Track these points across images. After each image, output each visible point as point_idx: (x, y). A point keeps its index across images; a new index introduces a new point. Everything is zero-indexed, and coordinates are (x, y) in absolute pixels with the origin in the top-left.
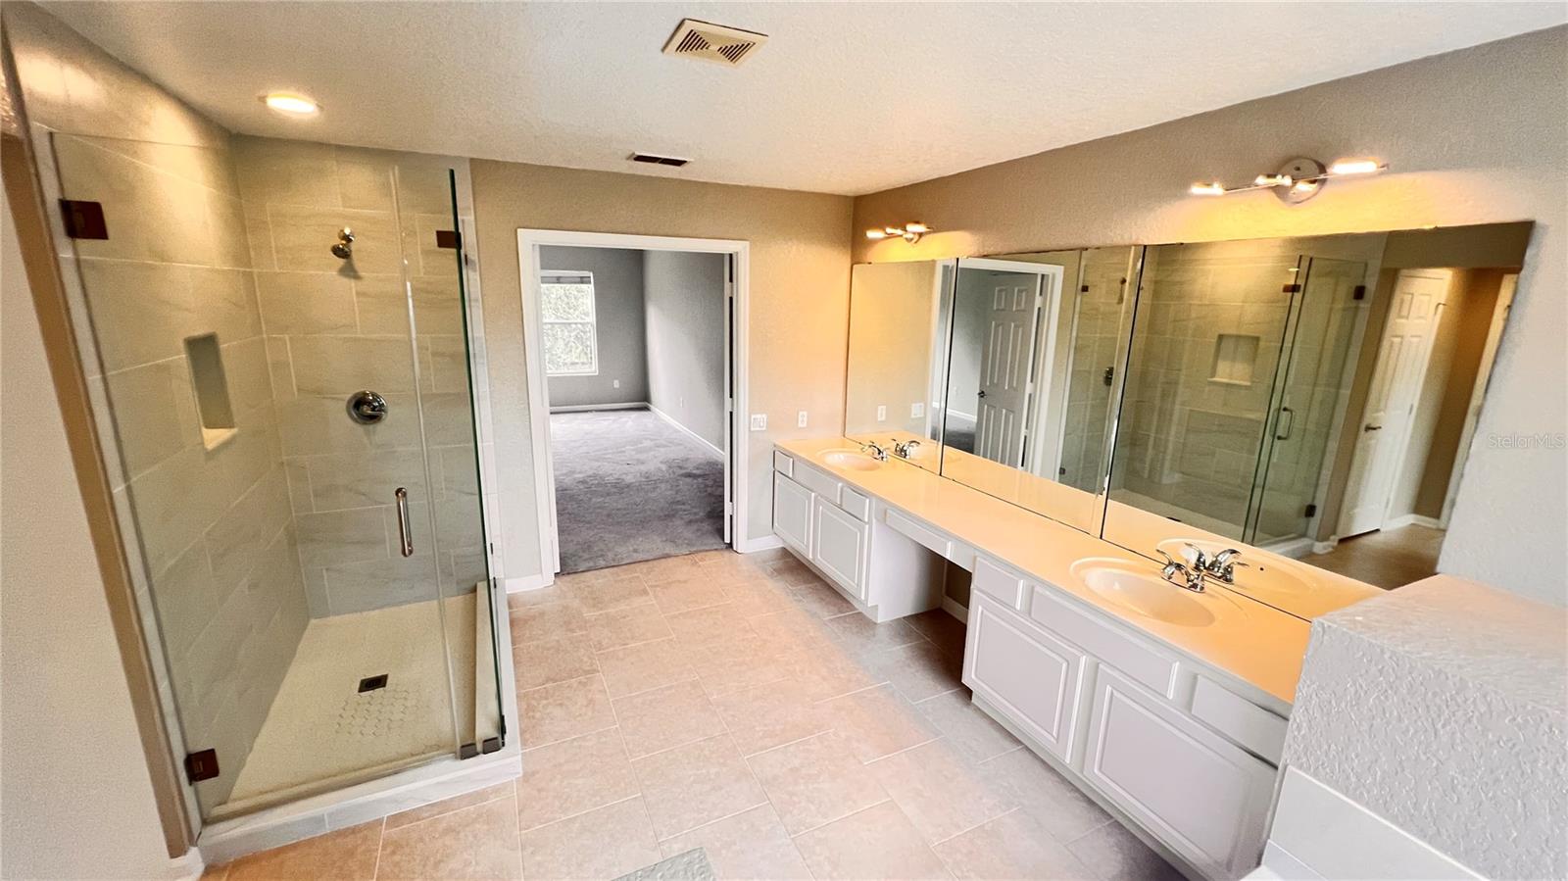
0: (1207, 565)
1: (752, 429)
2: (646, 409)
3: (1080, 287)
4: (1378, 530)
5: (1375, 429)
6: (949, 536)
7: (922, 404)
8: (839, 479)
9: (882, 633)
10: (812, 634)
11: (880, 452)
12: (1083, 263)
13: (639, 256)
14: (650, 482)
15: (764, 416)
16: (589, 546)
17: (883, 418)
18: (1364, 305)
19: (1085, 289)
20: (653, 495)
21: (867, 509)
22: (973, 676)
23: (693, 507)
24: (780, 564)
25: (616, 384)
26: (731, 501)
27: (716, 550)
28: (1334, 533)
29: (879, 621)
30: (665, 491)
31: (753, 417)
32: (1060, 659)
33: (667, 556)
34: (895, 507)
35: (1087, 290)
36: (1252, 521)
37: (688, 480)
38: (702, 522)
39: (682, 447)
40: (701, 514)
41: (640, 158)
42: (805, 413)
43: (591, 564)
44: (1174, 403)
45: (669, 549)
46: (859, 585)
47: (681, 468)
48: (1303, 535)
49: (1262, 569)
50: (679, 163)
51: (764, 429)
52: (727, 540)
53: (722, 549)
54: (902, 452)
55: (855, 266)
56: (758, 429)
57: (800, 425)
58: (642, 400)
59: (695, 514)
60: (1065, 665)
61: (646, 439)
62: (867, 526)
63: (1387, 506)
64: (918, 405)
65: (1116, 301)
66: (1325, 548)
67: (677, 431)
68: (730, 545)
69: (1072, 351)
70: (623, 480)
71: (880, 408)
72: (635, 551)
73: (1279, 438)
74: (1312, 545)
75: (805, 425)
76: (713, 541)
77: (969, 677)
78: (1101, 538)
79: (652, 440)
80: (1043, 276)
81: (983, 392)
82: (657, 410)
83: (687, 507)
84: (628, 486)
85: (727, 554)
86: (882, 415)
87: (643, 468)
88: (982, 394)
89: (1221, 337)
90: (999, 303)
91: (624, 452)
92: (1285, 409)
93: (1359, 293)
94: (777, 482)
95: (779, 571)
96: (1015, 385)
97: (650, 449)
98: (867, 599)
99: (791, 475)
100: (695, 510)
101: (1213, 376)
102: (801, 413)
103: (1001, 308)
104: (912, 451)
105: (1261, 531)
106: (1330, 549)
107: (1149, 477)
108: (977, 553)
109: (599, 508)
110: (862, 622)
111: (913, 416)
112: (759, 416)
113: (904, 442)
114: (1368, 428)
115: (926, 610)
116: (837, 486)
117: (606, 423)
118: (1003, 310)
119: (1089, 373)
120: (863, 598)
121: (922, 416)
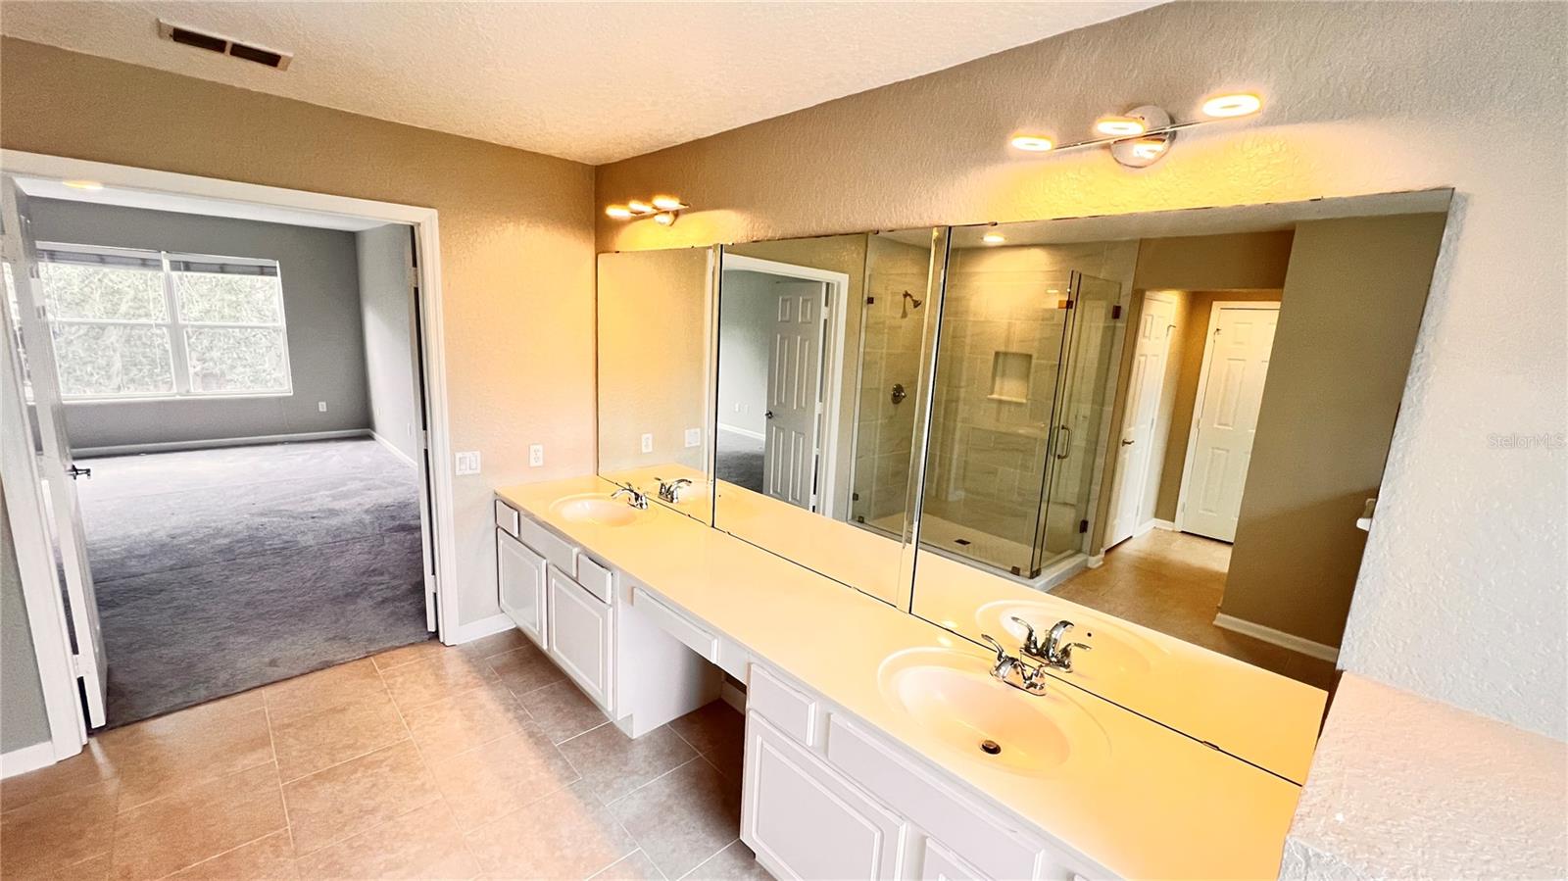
0: (1039, 645)
1: (458, 473)
2: (369, 437)
3: (866, 298)
4: (1131, 537)
5: (1129, 443)
6: (716, 632)
7: (698, 430)
8: (575, 544)
9: (639, 754)
10: (532, 778)
11: (637, 497)
12: (867, 273)
13: (349, 241)
14: (340, 540)
15: (478, 453)
16: (191, 666)
17: (650, 450)
18: (1120, 324)
19: (870, 301)
20: (341, 562)
21: (608, 585)
22: (754, 835)
23: (395, 578)
24: (506, 658)
25: (323, 407)
26: (434, 573)
27: (413, 644)
28: (1102, 546)
29: (634, 737)
30: (358, 556)
31: (458, 455)
32: (871, 827)
33: (327, 665)
34: (644, 587)
35: (872, 303)
36: (1039, 542)
37: (400, 536)
38: (401, 601)
39: (405, 488)
40: (404, 587)
41: (181, 36)
42: (540, 447)
43: (178, 700)
44: (955, 421)
45: (335, 652)
46: (604, 690)
47: (393, 518)
48: (1079, 551)
49: (1089, 635)
50: (272, 60)
51: (479, 471)
52: (431, 628)
53: (422, 642)
54: (667, 494)
55: (600, 256)
56: (469, 472)
57: (533, 463)
58: (361, 426)
59: (394, 588)
60: (877, 835)
61: (355, 479)
62: (611, 609)
63: (1137, 514)
64: (693, 430)
65: (900, 315)
66: (1098, 561)
67: (403, 466)
68: (436, 635)
69: (860, 368)
70: (297, 542)
71: (644, 436)
72: (273, 663)
73: (1059, 457)
74: (1086, 560)
75: (540, 463)
76: (408, 630)
77: (749, 833)
78: (910, 612)
79: (362, 480)
80: (828, 284)
81: (770, 413)
82: (381, 438)
83: (386, 578)
84: (300, 552)
85: (431, 650)
86: (647, 446)
87: (334, 522)
88: (770, 415)
89: (997, 354)
90: (783, 314)
91: (311, 499)
92: (1063, 428)
93: (1116, 313)
94: (501, 542)
95: (502, 670)
96: (803, 404)
97: (356, 493)
98: (615, 710)
99: (516, 535)
100: (395, 583)
101: (992, 393)
102: (533, 448)
103: (784, 319)
104: (682, 492)
105: (1047, 549)
106: (1101, 563)
107: (937, 495)
108: (752, 659)
109: (237, 592)
110: (612, 739)
111: (687, 445)
112: (468, 454)
113: (669, 482)
114: (1124, 443)
115: (700, 706)
116: (572, 551)
117: (300, 459)
118: (787, 322)
119: (878, 390)
120: (610, 709)
121: (699, 444)
